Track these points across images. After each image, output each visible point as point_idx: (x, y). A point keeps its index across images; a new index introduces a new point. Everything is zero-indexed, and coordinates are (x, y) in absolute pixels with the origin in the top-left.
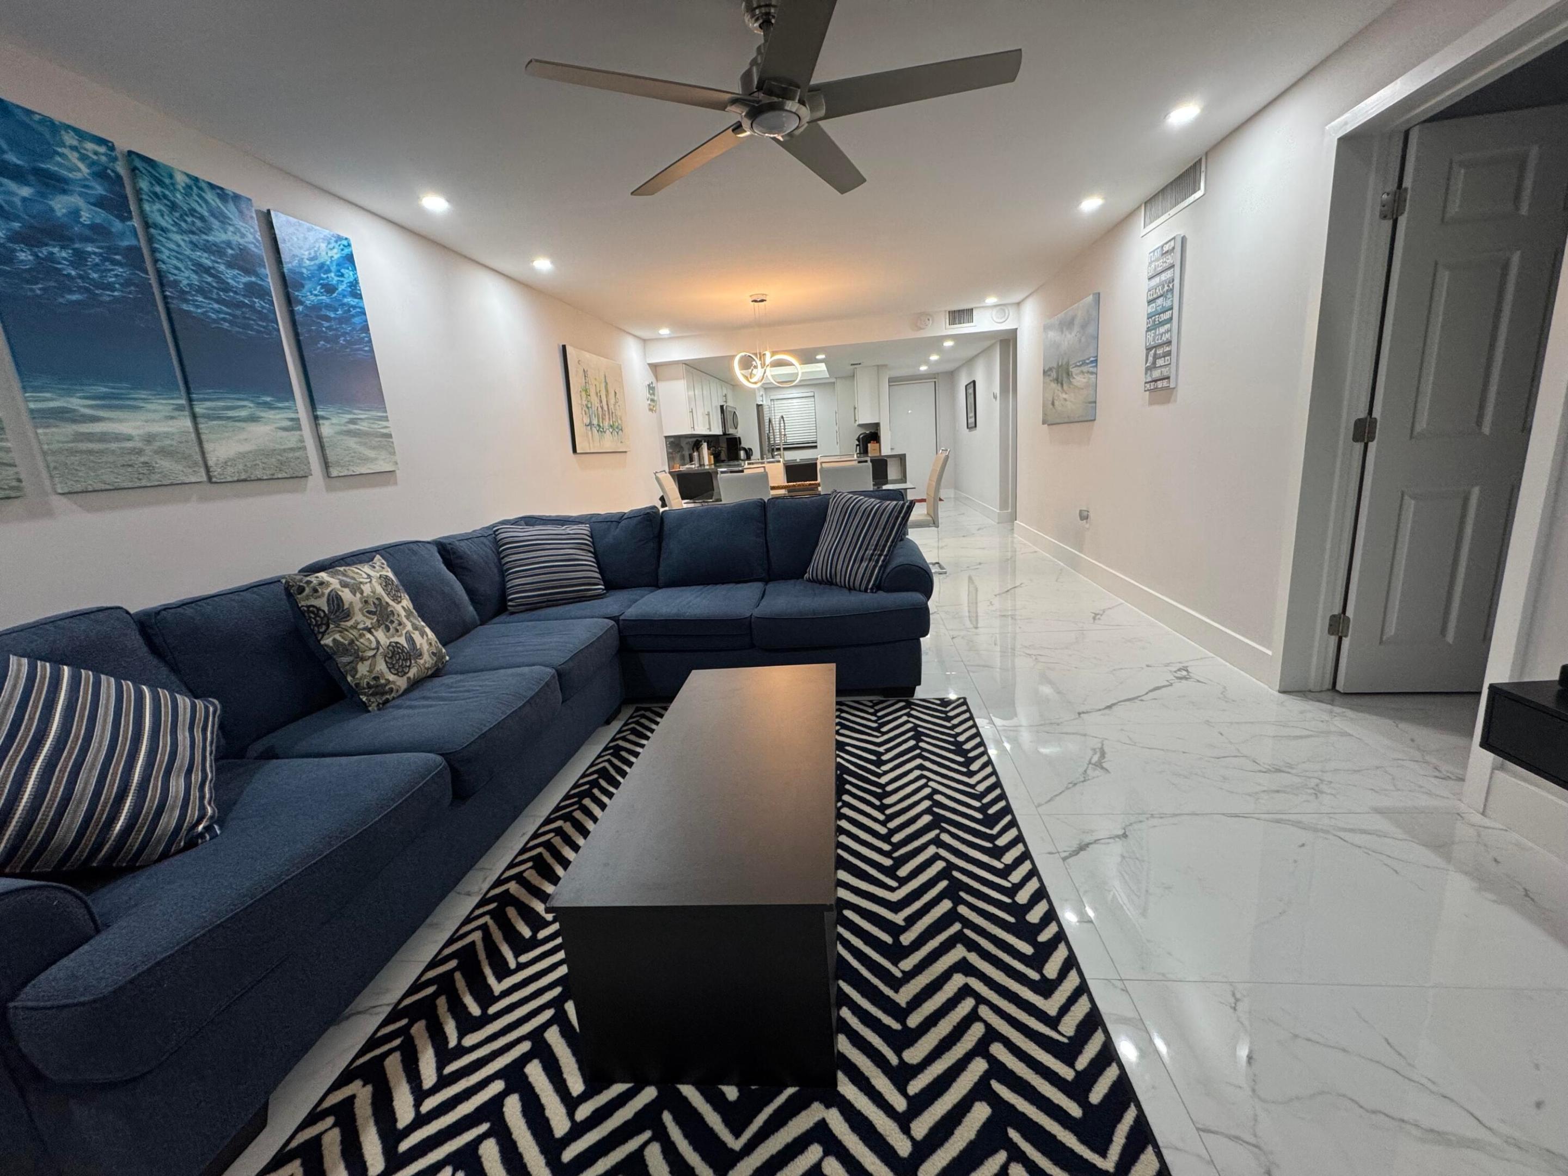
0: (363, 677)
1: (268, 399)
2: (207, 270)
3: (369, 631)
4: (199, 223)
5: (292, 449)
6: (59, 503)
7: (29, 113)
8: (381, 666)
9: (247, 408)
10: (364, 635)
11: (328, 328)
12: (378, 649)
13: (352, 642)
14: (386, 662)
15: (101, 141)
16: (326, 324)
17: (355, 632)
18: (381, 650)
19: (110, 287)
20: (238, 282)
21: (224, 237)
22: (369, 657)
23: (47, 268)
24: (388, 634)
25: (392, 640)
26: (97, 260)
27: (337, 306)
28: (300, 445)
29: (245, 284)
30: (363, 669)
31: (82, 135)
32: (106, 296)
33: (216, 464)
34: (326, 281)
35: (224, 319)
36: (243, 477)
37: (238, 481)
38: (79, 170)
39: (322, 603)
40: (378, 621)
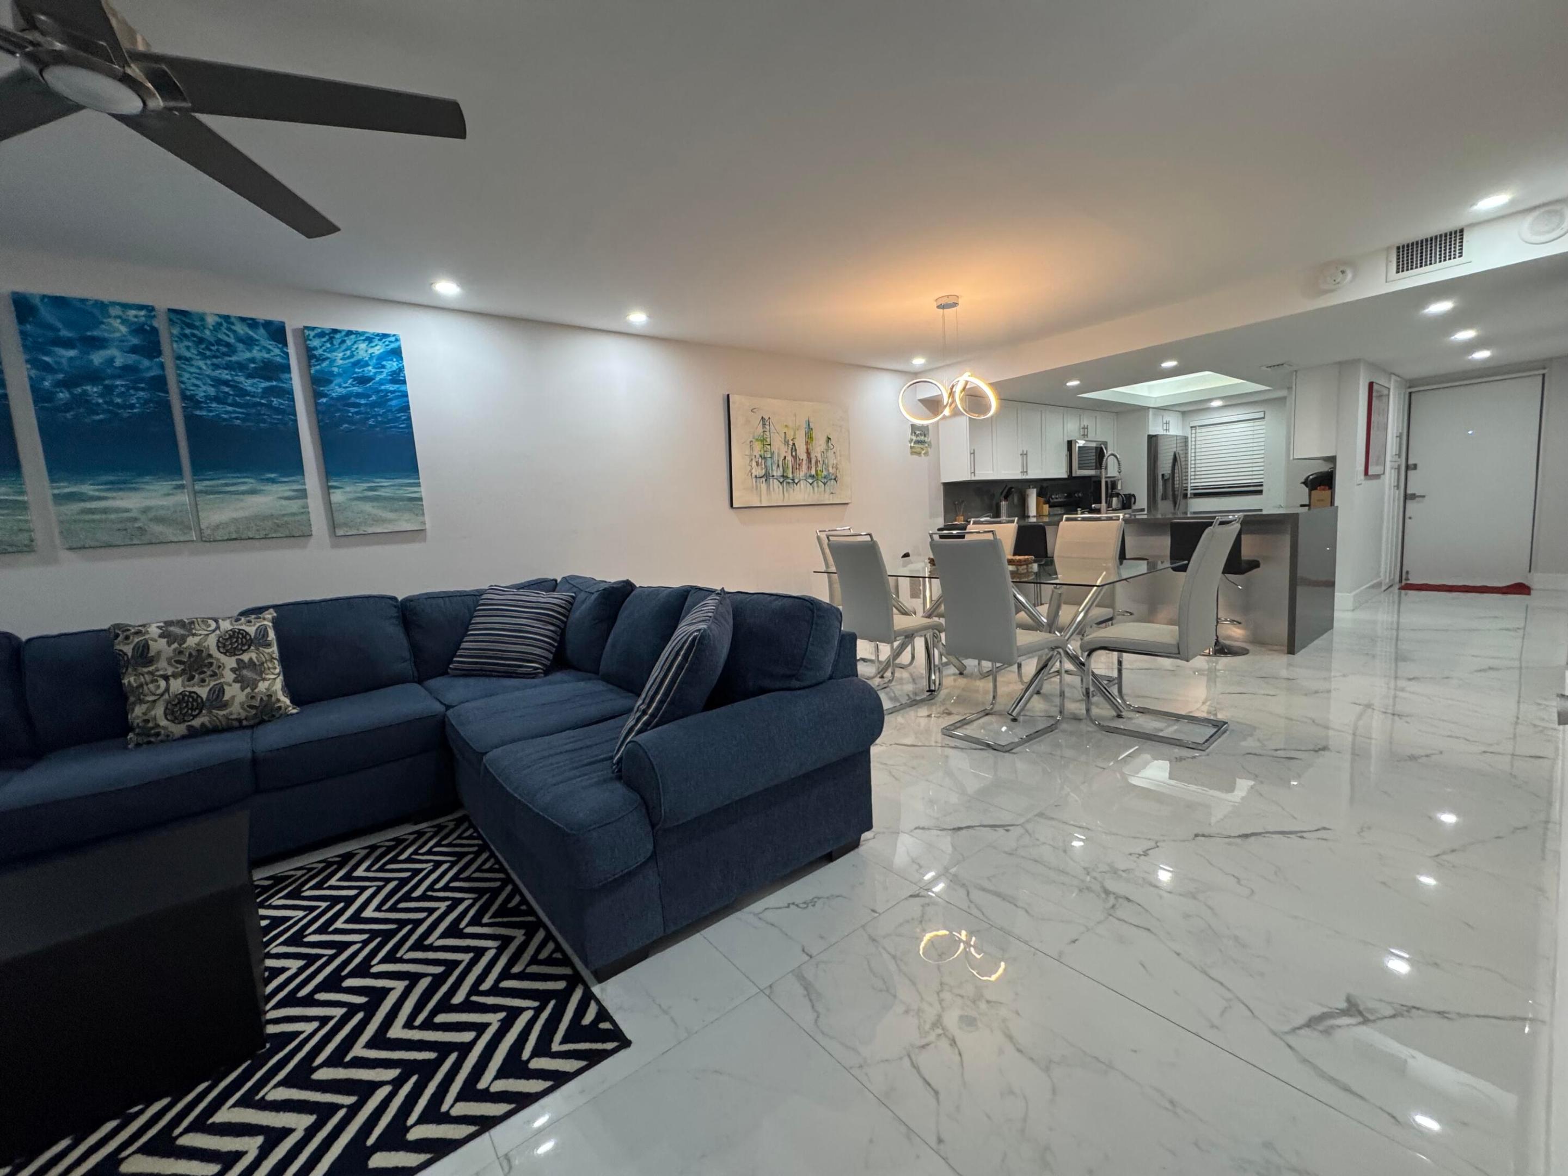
0: (138, 717)
1: (273, 476)
2: (226, 383)
3: (166, 678)
4: (224, 349)
5: (294, 514)
6: (65, 555)
7: (83, 301)
8: (159, 711)
9: (251, 483)
10: (157, 681)
11: (357, 413)
12: (162, 695)
13: (141, 686)
14: (166, 708)
15: (141, 307)
16: (353, 410)
17: (148, 678)
18: (166, 696)
19: (132, 406)
20: (257, 388)
21: (248, 355)
22: (148, 702)
23: (82, 401)
24: (187, 683)
25: (188, 689)
26: (123, 389)
27: (370, 393)
28: (303, 510)
29: (263, 388)
30: (139, 710)
31: (125, 306)
32: (125, 414)
33: (207, 528)
34: (361, 374)
35: (237, 418)
36: (234, 536)
37: (228, 540)
38: (119, 330)
39: (128, 649)
40: (183, 670)
